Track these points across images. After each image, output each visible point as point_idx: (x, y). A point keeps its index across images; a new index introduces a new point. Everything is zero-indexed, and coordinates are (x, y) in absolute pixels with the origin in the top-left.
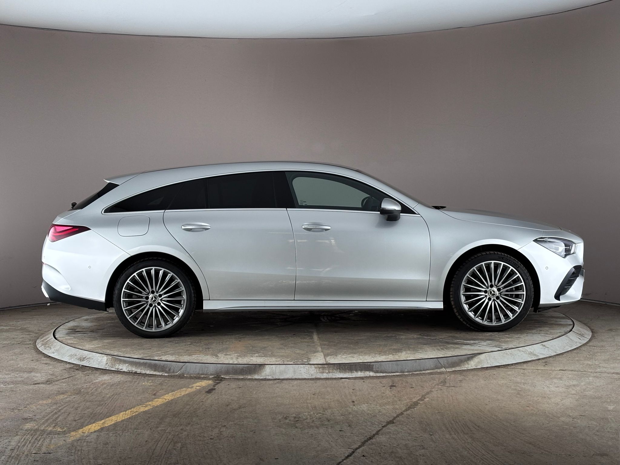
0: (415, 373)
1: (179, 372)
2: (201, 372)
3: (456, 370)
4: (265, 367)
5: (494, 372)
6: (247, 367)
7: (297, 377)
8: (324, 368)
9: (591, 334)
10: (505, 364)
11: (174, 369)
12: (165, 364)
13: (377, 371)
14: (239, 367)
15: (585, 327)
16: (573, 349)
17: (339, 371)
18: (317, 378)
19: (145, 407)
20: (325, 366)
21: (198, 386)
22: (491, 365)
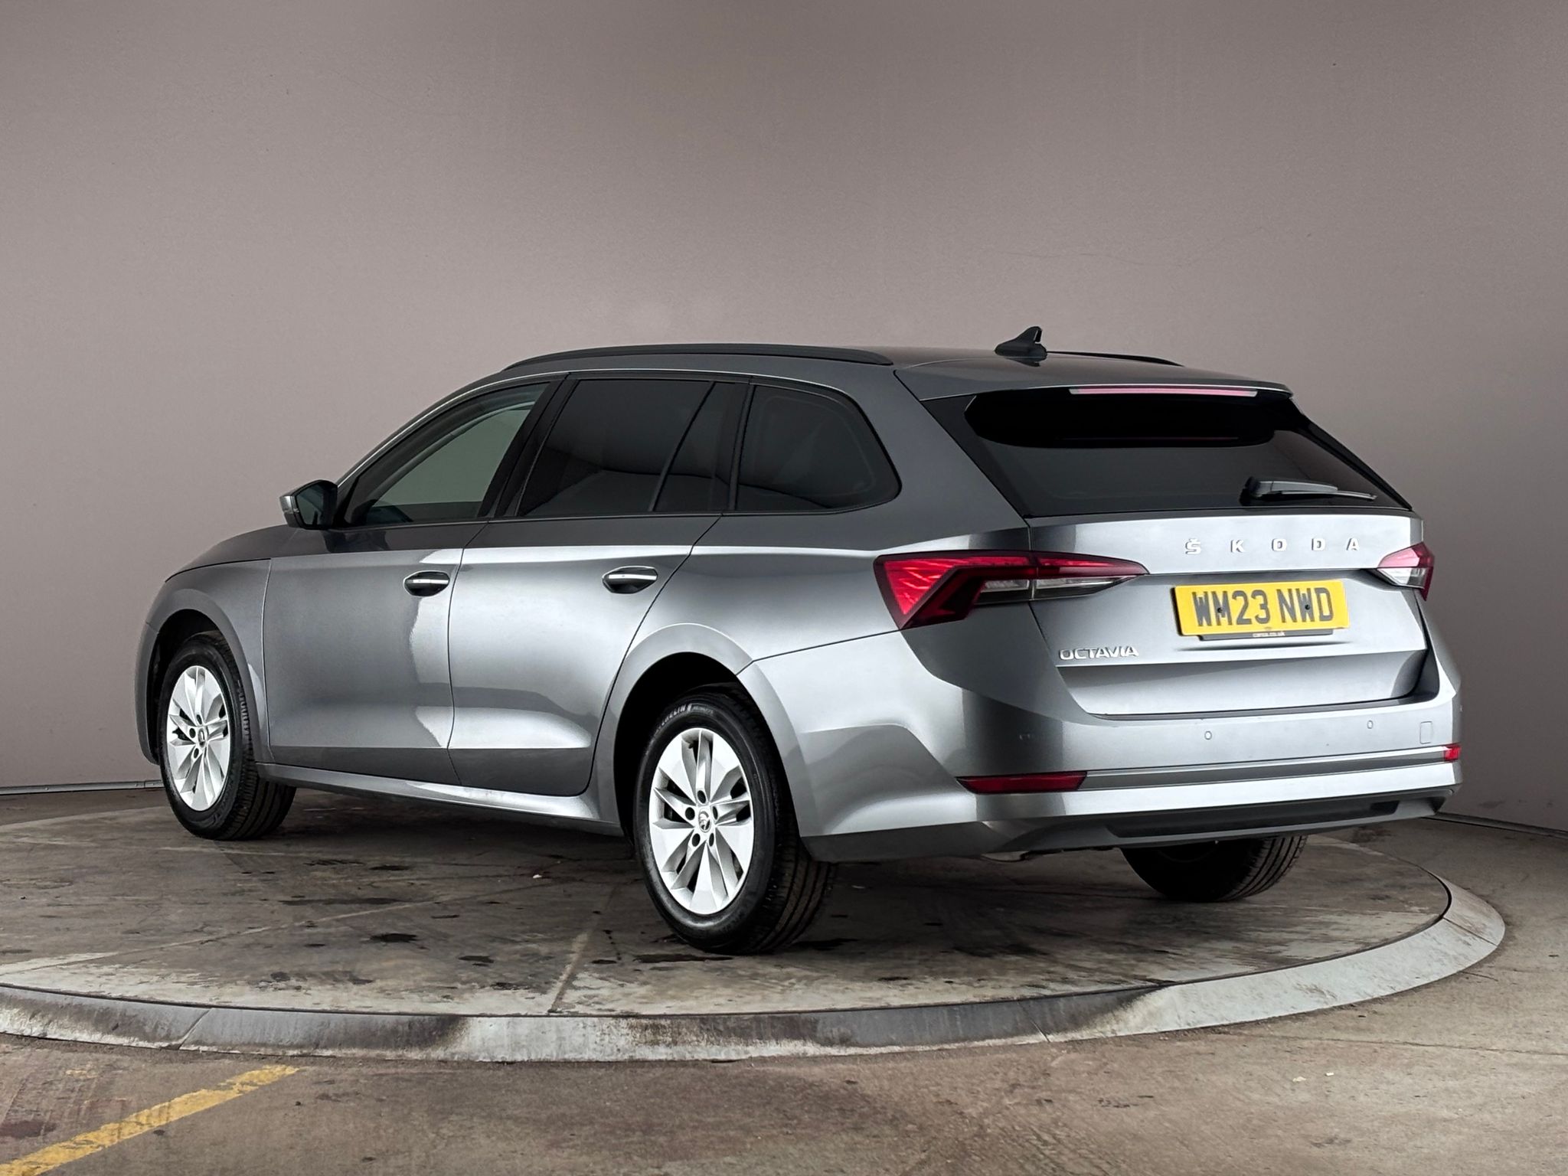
0: (946, 1046)
1: (185, 1037)
2: (257, 1041)
3: (1080, 1038)
4: (467, 1026)
5: (1202, 1046)
6: (410, 1025)
7: (570, 1056)
8: (656, 1028)
9: (1504, 929)
10: (1232, 1022)
11: (169, 1031)
12: (139, 1011)
13: (827, 1038)
14: (384, 1021)
15: (1485, 908)
16: (1445, 978)
17: (707, 1041)
18: (637, 1061)
19: (72, 1148)
20: (663, 1022)
21: (248, 1084)
22: (1189, 1024)
